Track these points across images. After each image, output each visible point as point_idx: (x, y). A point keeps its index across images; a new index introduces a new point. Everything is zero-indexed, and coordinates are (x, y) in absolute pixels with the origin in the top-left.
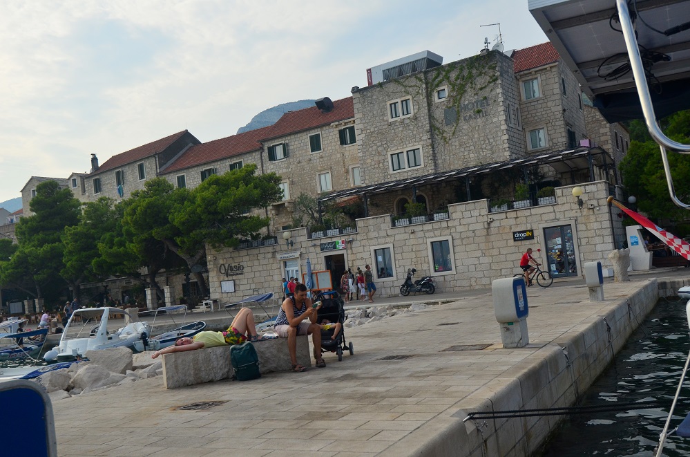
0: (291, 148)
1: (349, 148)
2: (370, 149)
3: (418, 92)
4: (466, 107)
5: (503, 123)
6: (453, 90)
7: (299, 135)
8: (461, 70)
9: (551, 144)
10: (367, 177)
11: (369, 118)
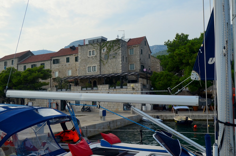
0: (60, 60)
1: (77, 63)
2: (82, 64)
3: (97, 49)
4: (111, 55)
5: (121, 61)
6: (107, 49)
7: (63, 57)
8: (110, 43)
9: (136, 69)
10: (80, 73)
11: (83, 55)
